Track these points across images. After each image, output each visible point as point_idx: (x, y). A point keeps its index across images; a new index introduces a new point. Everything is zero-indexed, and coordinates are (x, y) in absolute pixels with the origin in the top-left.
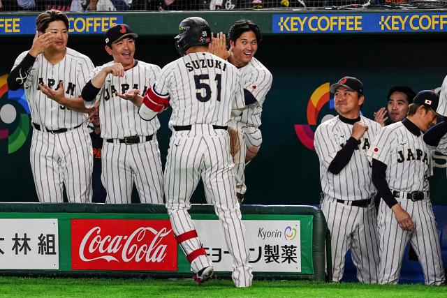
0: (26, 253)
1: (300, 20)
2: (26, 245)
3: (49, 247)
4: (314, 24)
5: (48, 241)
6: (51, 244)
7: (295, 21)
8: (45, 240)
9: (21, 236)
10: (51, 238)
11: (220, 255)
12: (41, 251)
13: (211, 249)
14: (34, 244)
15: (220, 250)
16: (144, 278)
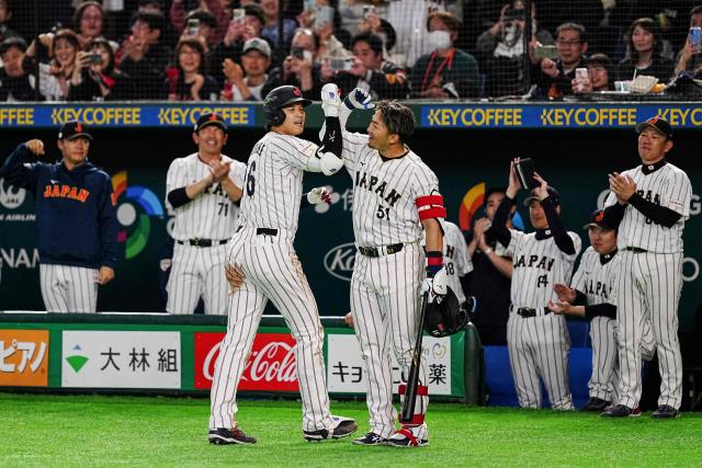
0: (144, 369)
1: (452, 113)
2: (144, 360)
3: (169, 363)
4: (468, 117)
5: (169, 357)
6: (172, 360)
7: (447, 114)
8: (166, 356)
9: (139, 351)
10: (172, 354)
11: (360, 374)
12: (161, 368)
13: (350, 368)
14: (153, 359)
15: (360, 369)
16: (276, 399)
